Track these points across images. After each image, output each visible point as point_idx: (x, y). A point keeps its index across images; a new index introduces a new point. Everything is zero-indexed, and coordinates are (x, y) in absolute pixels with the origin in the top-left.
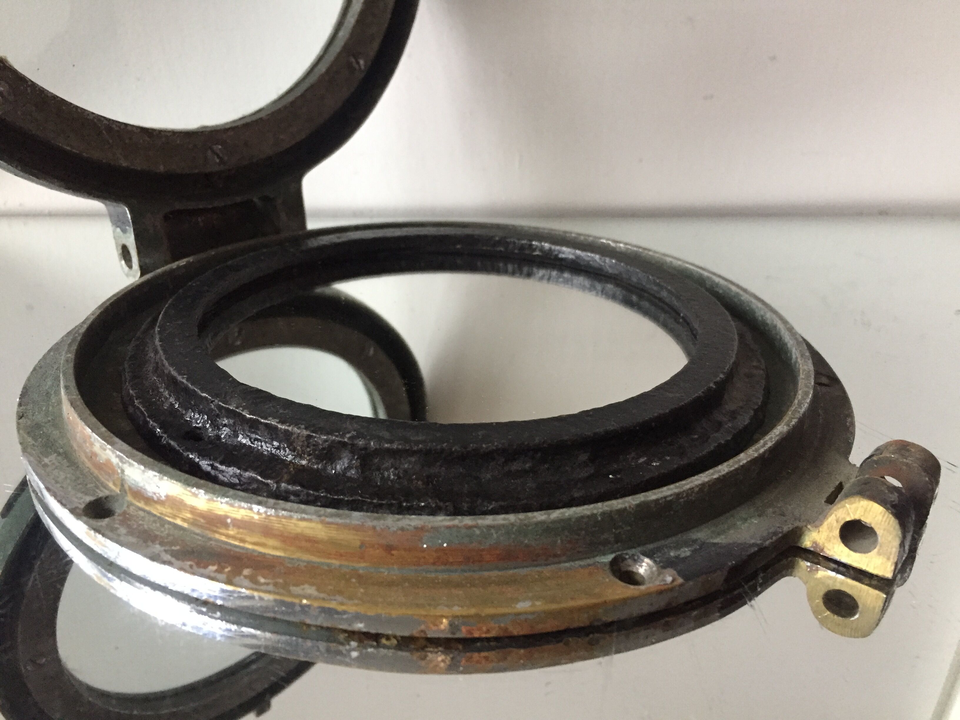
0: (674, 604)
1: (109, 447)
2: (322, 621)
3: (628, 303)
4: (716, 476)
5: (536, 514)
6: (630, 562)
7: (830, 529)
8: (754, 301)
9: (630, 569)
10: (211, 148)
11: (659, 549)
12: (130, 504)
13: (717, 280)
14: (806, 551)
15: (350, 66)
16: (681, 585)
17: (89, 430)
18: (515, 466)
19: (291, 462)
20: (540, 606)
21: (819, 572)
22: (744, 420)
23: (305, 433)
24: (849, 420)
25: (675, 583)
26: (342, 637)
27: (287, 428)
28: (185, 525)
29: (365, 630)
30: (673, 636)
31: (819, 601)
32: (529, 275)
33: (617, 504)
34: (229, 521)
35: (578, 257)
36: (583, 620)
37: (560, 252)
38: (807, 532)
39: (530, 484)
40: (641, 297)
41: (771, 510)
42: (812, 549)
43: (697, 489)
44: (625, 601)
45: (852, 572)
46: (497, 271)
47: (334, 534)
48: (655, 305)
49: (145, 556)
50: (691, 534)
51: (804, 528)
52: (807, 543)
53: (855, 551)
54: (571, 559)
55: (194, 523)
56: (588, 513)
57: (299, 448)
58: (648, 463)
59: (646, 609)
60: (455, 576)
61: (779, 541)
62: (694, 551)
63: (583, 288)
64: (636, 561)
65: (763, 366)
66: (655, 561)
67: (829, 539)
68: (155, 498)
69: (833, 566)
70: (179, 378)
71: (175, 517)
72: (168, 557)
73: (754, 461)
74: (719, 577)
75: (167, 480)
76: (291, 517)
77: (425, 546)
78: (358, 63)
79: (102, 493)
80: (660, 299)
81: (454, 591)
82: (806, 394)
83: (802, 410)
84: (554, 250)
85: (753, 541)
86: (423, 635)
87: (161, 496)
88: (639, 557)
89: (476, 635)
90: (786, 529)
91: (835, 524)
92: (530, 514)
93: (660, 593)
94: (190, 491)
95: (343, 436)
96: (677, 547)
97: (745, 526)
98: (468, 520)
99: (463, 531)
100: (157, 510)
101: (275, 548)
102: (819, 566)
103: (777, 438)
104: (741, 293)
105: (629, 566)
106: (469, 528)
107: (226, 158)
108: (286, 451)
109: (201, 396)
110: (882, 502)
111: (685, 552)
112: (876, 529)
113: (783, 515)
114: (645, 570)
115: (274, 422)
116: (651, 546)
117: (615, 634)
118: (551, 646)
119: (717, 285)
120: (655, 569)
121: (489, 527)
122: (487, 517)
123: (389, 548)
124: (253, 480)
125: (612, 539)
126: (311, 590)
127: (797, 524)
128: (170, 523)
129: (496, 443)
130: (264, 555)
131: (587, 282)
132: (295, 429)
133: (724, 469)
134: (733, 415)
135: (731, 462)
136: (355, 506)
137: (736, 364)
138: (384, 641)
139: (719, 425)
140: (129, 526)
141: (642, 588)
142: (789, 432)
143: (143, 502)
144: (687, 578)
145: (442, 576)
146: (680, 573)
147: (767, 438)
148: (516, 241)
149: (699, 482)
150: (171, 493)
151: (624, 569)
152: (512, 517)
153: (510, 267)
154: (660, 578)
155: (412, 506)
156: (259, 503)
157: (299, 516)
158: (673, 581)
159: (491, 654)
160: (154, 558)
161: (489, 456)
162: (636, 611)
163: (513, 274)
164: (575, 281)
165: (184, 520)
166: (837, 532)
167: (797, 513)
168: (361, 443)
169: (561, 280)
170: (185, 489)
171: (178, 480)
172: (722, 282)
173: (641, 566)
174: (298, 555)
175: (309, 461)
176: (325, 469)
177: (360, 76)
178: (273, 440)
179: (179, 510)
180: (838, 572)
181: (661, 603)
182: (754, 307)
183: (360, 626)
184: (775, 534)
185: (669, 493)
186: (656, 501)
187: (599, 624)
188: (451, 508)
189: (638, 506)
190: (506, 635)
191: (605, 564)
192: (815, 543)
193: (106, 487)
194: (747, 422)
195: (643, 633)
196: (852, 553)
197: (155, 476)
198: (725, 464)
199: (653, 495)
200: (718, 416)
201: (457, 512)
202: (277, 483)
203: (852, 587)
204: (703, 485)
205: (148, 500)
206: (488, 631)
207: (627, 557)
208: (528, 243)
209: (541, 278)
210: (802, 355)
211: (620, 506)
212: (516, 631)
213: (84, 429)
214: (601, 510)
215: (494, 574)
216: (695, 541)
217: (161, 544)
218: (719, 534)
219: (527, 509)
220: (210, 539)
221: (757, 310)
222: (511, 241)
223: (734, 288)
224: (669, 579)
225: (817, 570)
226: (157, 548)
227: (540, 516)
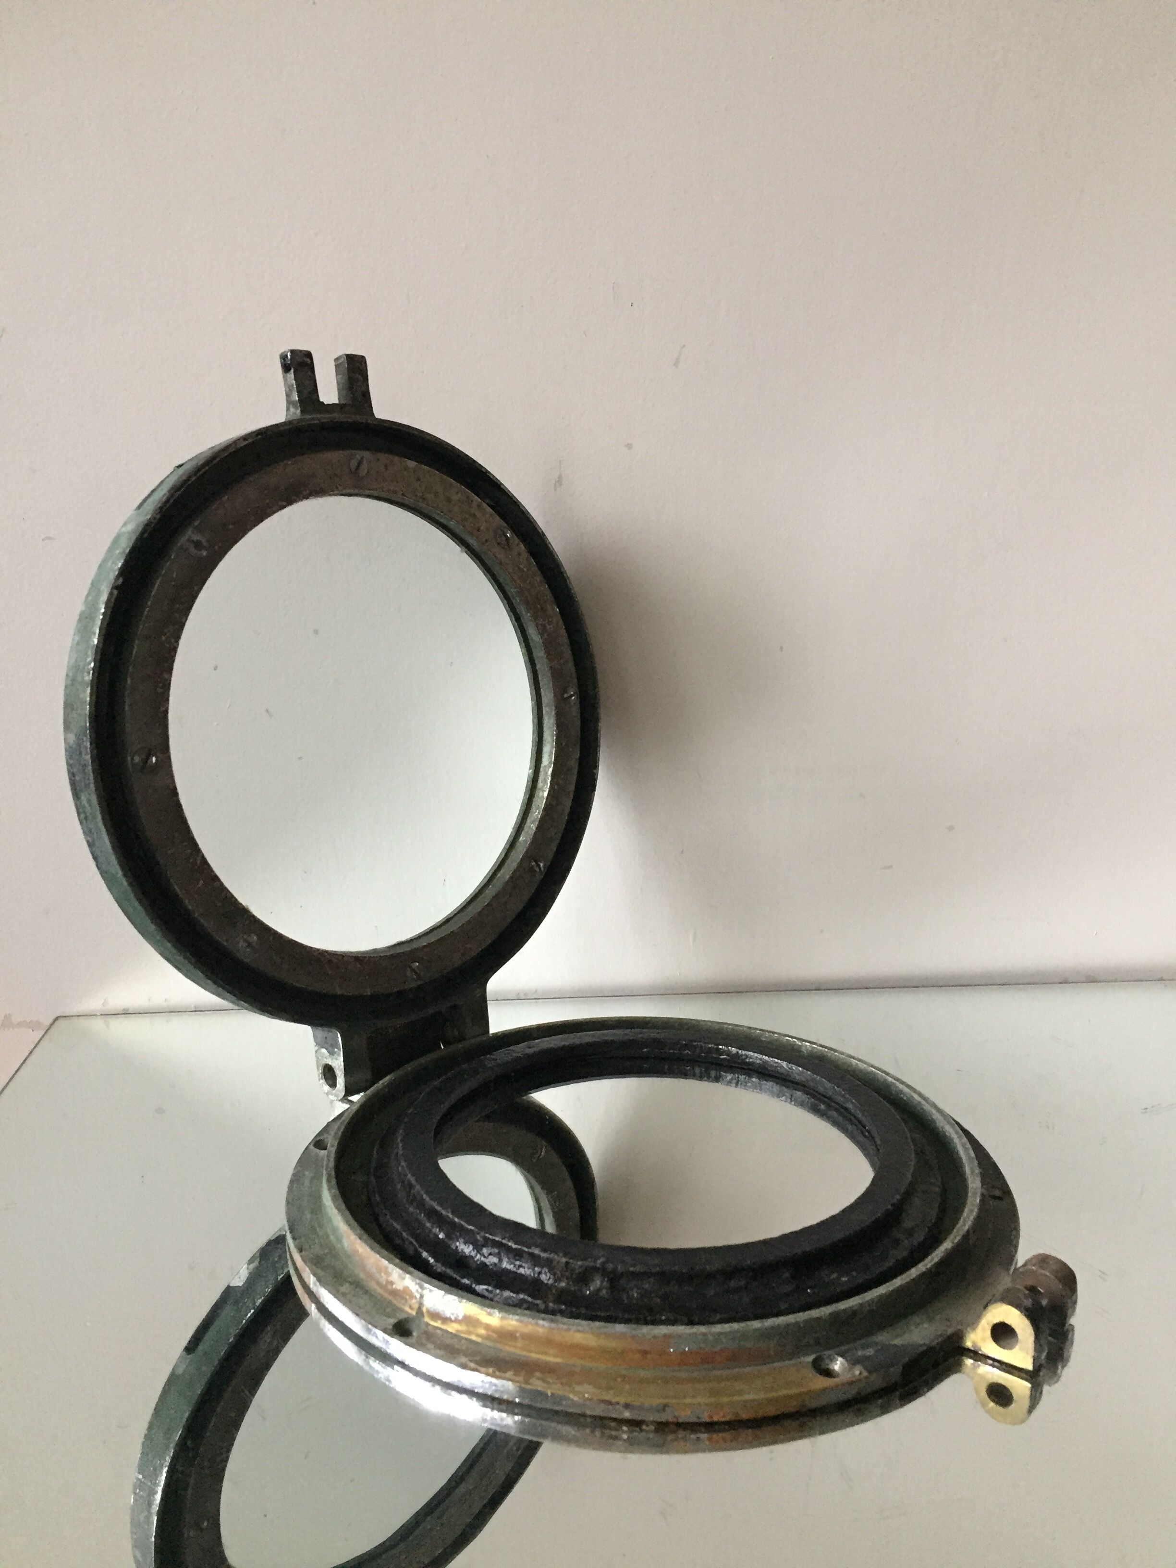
0: (863, 1394)
1: (408, 1276)
2: (599, 1411)
3: (815, 1110)
4: (891, 1289)
5: (753, 1322)
6: (827, 1361)
7: (984, 1330)
8: (934, 1111)
9: (827, 1367)
10: (410, 967)
11: (849, 1350)
12: (428, 1324)
13: (901, 1086)
14: (969, 1350)
15: (531, 870)
16: (866, 1378)
17: (386, 1263)
18: (733, 1284)
19: (552, 1284)
20: (762, 1396)
21: (980, 1368)
22: (920, 1237)
23: (564, 1260)
24: (1014, 1233)
25: (862, 1376)
26: (613, 1424)
27: (548, 1256)
28: (479, 1340)
29: (631, 1418)
30: (862, 1421)
31: (983, 1393)
32: (717, 1079)
33: (815, 1313)
34: (518, 1335)
35: (766, 1062)
36: (792, 1407)
37: (747, 1056)
38: (967, 1335)
39: (746, 1300)
40: (829, 1106)
41: (938, 1317)
42: (972, 1349)
43: (876, 1300)
44: (824, 1390)
45: (1004, 1367)
46: (685, 1075)
47: (603, 1342)
48: (844, 1117)
49: (456, 1365)
50: (874, 1337)
51: (965, 1331)
52: (969, 1344)
53: (1004, 1348)
54: (782, 1359)
55: (487, 1338)
56: (793, 1321)
57: (558, 1272)
58: (839, 1278)
59: (843, 1397)
60: (696, 1374)
61: (944, 1341)
62: (877, 1351)
63: (773, 1094)
64: (832, 1360)
65: (939, 1183)
66: (847, 1360)
67: (984, 1340)
68: (453, 1318)
69: (990, 1362)
70: (444, 1212)
71: (470, 1333)
72: (472, 1365)
73: (922, 1275)
74: (896, 1371)
75: (466, 1302)
76: (569, 1330)
77: (672, 1350)
78: (539, 866)
79: (402, 1316)
80: (846, 1109)
81: (697, 1386)
82: (971, 1211)
83: (967, 1227)
84: (742, 1055)
85: (922, 1342)
86: (675, 1420)
87: (458, 1316)
88: (834, 1358)
89: (715, 1419)
90: (950, 1331)
91: (987, 1326)
92: (749, 1323)
93: (851, 1383)
94: (486, 1311)
95: (595, 1261)
96: (865, 1347)
97: (916, 1331)
98: (702, 1329)
99: (700, 1337)
100: (452, 1328)
101: (555, 1356)
102: (979, 1363)
103: (942, 1254)
104: (923, 1102)
105: (828, 1365)
106: (704, 1334)
107: (422, 974)
108: (547, 1276)
109: (467, 1229)
110: (1017, 1306)
111: (870, 1352)
112: (1017, 1330)
113: (948, 1320)
114: (840, 1367)
115: (536, 1251)
116: (843, 1348)
117: (818, 1418)
118: (769, 1428)
119: (901, 1091)
120: (846, 1365)
121: (721, 1334)
122: (716, 1326)
123: (645, 1353)
124: (523, 1300)
125: (812, 1342)
126: (590, 1388)
127: (959, 1327)
128: (466, 1339)
129: (716, 1265)
130: (547, 1363)
131: (776, 1088)
132: (556, 1257)
133: (898, 1282)
134: (910, 1233)
135: (904, 1276)
136: (609, 1319)
137: (911, 1184)
138: (644, 1427)
139: (897, 1242)
140: (434, 1343)
141: (836, 1380)
142: (953, 1248)
143: (439, 1322)
144: (870, 1372)
145: (684, 1375)
146: (866, 1368)
147: (934, 1254)
148: (703, 1045)
149: (878, 1294)
150: (468, 1313)
151: (823, 1367)
152: (735, 1326)
153: (697, 1070)
154: (851, 1372)
155: (656, 1319)
156: (543, 1319)
157: (575, 1328)
158: (860, 1374)
159: (727, 1435)
160: (464, 1366)
161: (711, 1276)
162: (832, 1398)
163: (701, 1078)
164: (763, 1087)
165: (478, 1335)
166: (989, 1333)
167: (959, 1319)
168: (610, 1266)
169: (749, 1084)
170: (482, 1310)
171: (476, 1303)
172: (906, 1090)
173: (836, 1364)
174: (573, 1361)
175: (568, 1284)
176: (580, 1290)
177: (539, 877)
178: (535, 1266)
179: (475, 1327)
180: (993, 1366)
181: (853, 1392)
182: (934, 1117)
183: (627, 1414)
184: (941, 1335)
185: (855, 1303)
186: (845, 1310)
187: (805, 1410)
188: (686, 1320)
189: (830, 1314)
190: (737, 1419)
191: (808, 1363)
192: (974, 1344)
193: (402, 1311)
194: (922, 1238)
195: (841, 1417)
196: (1002, 1350)
197: (455, 1300)
198: (899, 1278)
199: (842, 1305)
200: (896, 1234)
201: (691, 1323)
202: (545, 1302)
203: (1005, 1379)
204: (881, 1296)
205: (446, 1320)
206: (724, 1416)
207: (825, 1356)
208: (715, 1047)
209: (729, 1083)
210: (972, 1172)
211: (817, 1315)
212: (744, 1416)
213: (380, 1261)
214: (803, 1319)
215: (726, 1372)
216: (877, 1344)
217: (465, 1355)
218: (897, 1337)
219: (746, 1319)
220: (501, 1350)
221: (937, 1122)
222: (698, 1045)
223: (916, 1097)
224: (857, 1373)
225: (979, 1366)
226: (463, 1360)
227: (756, 1324)
